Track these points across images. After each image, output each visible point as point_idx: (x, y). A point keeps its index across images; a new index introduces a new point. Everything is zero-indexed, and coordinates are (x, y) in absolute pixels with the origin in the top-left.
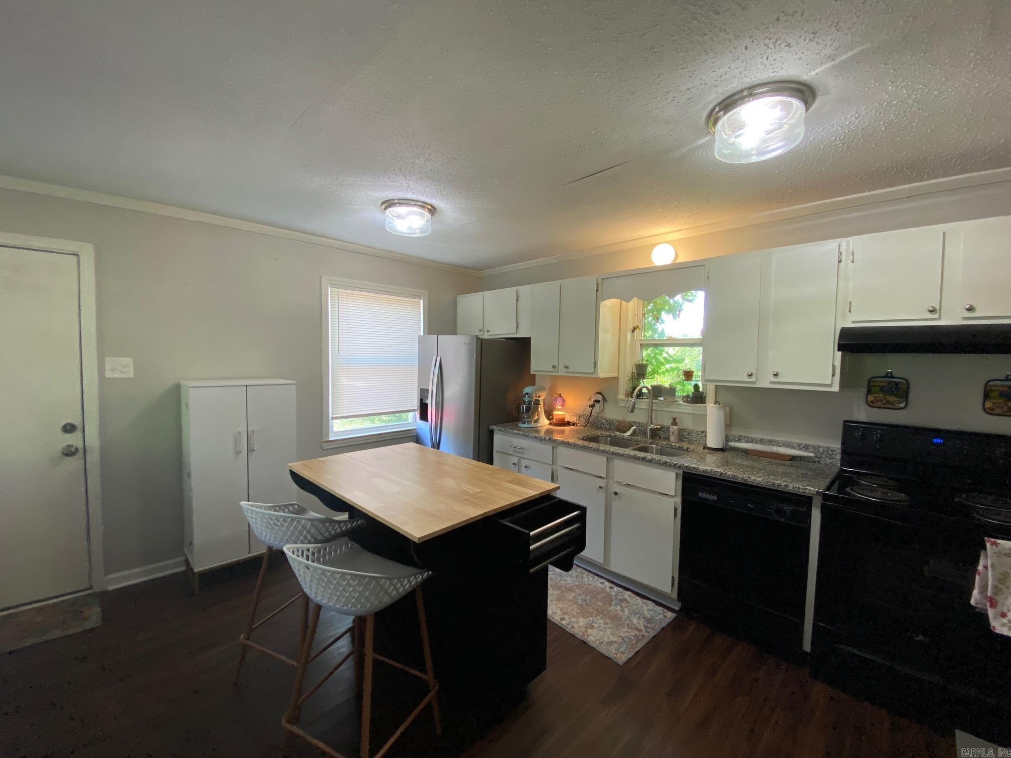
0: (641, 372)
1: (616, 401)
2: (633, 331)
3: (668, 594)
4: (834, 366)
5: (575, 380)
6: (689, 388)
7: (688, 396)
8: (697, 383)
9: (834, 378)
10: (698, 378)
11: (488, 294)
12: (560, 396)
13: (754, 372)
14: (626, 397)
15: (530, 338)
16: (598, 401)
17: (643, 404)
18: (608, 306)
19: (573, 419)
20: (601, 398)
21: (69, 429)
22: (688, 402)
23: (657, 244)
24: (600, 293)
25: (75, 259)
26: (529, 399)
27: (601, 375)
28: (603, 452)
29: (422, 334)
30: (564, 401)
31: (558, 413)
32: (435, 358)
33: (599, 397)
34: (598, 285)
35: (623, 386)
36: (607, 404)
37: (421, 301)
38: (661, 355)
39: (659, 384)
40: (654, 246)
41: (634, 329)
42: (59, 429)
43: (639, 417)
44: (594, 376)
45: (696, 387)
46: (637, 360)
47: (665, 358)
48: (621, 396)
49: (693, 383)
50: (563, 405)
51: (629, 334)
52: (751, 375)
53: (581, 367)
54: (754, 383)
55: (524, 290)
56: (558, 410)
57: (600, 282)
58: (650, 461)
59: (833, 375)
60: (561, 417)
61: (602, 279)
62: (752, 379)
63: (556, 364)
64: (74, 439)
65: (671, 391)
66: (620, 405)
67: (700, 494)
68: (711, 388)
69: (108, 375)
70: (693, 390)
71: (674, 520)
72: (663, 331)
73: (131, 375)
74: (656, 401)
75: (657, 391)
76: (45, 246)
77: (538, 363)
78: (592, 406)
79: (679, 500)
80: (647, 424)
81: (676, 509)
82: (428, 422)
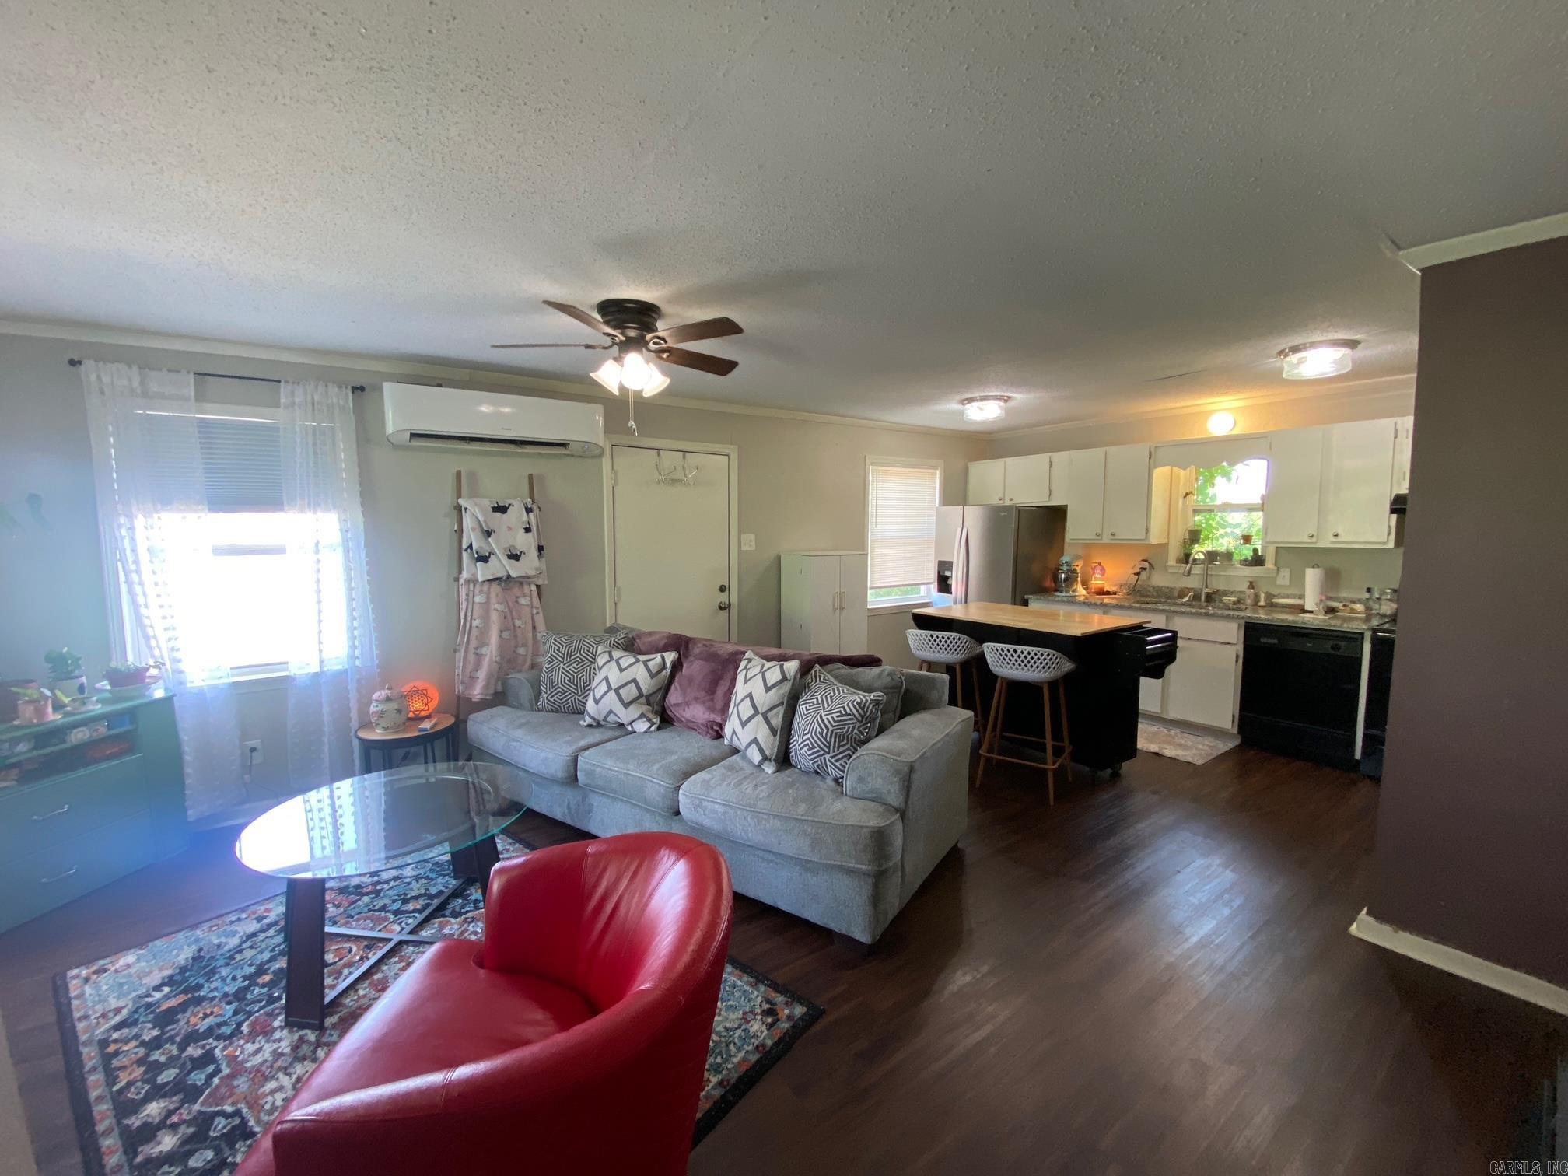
0: (1194, 537)
1: (1166, 568)
2: (1185, 497)
3: (1228, 730)
4: (1389, 527)
5: (1117, 547)
6: (1247, 552)
7: (1246, 560)
8: (1256, 546)
9: (1390, 537)
10: (1258, 543)
11: (1009, 460)
12: (1100, 564)
13: (1315, 534)
14: (1177, 563)
15: (1067, 506)
16: (1145, 569)
17: (1197, 570)
18: (1160, 474)
19: (1114, 589)
20: (1148, 566)
21: (722, 589)
22: (1246, 565)
23: (1216, 411)
24: (1153, 459)
25: (727, 457)
26: (1068, 567)
27: (1154, 541)
28: (1162, 611)
29: (937, 505)
30: (1103, 570)
31: (1097, 582)
32: (960, 529)
33: (1146, 565)
34: (1150, 453)
35: (1174, 552)
36: (1153, 572)
37: (938, 472)
38: (1213, 520)
39: (1214, 549)
40: (1212, 412)
41: (1187, 494)
42: (718, 592)
43: (1193, 583)
44: (1147, 542)
45: (1255, 551)
46: (1190, 526)
47: (1218, 523)
48: (1172, 562)
49: (1252, 547)
50: (1103, 574)
51: (1181, 500)
52: (1312, 537)
53: (1130, 532)
54: (1315, 543)
55: (1060, 457)
56: (1096, 579)
57: (1153, 450)
58: (1213, 615)
59: (1389, 534)
60: (1100, 586)
61: (1156, 447)
62: (1314, 540)
63: (1099, 531)
64: (723, 598)
65: (1228, 556)
66: (1170, 571)
67: (1262, 640)
68: (1271, 550)
69: (744, 548)
70: (1252, 554)
71: (1236, 665)
72: (1215, 495)
73: (754, 548)
74: (1212, 565)
75: (1211, 556)
76: (711, 450)
77: (1075, 530)
78: (1138, 574)
79: (1240, 648)
80: (1201, 589)
81: (1237, 656)
82: (951, 593)
